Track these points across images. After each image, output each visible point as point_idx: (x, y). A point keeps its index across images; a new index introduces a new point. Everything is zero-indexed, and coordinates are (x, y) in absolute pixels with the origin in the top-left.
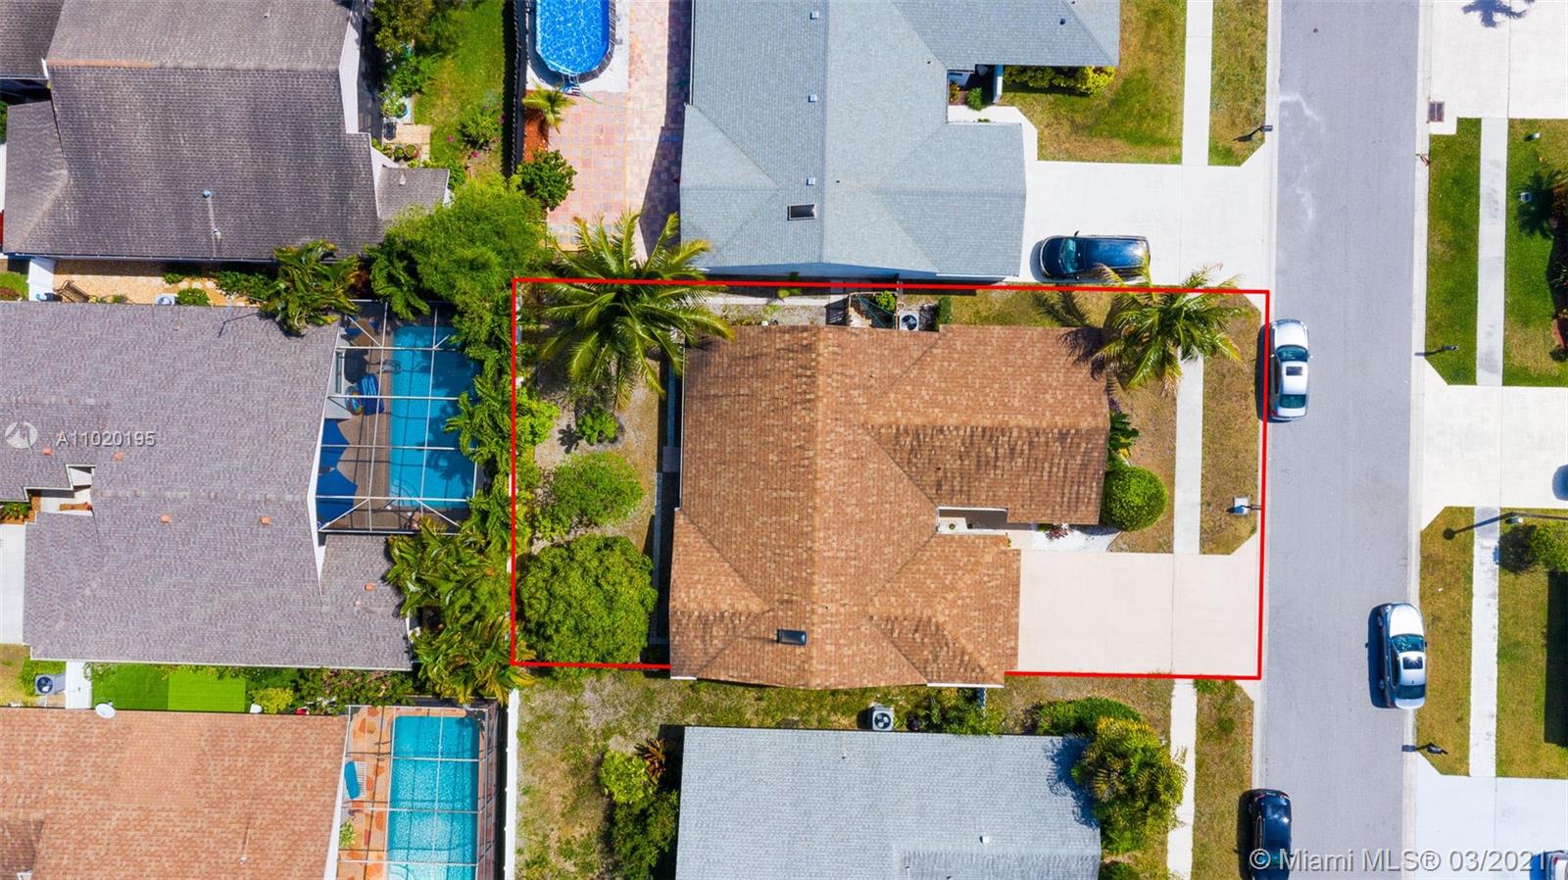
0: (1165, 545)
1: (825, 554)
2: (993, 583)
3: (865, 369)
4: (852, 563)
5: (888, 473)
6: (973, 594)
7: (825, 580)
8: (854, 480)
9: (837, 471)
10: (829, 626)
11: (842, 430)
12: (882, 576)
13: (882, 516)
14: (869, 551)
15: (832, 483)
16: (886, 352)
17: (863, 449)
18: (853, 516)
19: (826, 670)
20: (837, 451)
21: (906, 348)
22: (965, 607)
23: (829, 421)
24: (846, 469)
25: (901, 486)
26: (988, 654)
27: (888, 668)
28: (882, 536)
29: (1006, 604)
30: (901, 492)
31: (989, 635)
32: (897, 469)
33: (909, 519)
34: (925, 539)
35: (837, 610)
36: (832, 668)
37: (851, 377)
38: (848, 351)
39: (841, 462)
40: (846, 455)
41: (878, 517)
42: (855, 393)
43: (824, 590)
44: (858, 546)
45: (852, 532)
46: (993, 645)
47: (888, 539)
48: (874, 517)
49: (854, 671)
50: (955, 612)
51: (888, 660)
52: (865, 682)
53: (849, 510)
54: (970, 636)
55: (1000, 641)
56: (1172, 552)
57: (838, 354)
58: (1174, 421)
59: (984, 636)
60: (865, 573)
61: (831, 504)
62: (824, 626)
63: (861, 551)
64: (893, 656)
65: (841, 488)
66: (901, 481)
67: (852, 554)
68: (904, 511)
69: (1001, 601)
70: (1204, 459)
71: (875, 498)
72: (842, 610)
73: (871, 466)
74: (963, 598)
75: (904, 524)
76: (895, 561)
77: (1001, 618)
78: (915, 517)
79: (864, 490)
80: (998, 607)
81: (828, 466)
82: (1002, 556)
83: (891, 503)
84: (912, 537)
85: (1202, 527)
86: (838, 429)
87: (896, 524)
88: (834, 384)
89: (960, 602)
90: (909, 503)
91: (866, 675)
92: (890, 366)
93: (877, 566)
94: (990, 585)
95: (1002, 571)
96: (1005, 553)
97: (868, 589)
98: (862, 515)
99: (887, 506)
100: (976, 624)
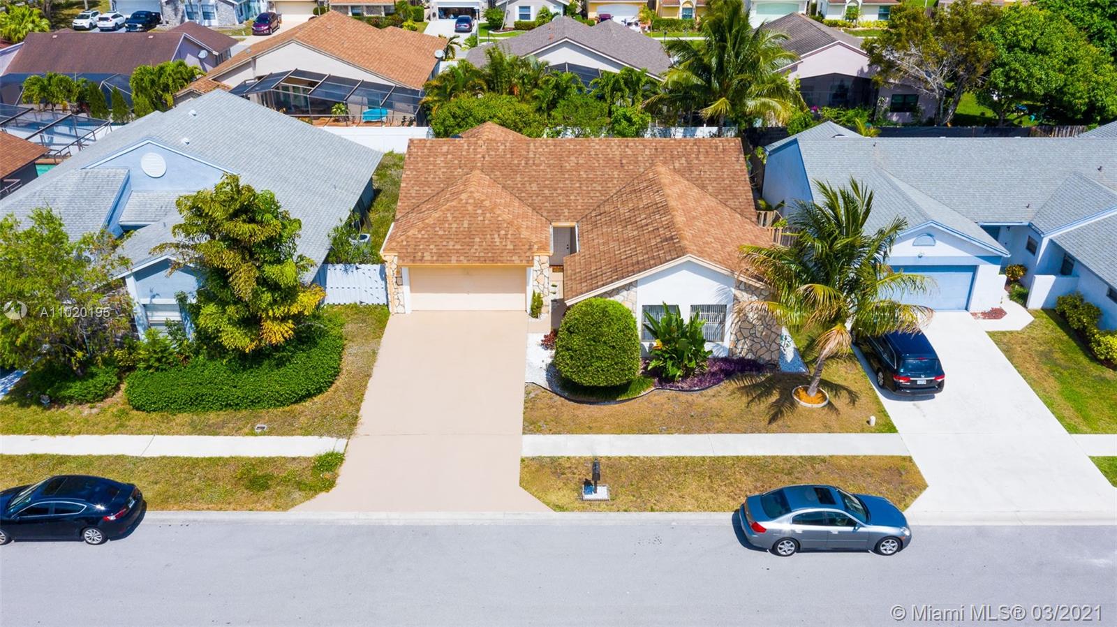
0: (532, 425)
1: (532, 144)
2: (497, 240)
3: (707, 167)
4: (523, 162)
5: (610, 185)
6: (487, 222)
7: (508, 144)
8: (601, 162)
9: (609, 150)
11: (647, 152)
12: (509, 182)
13: (567, 182)
14: (534, 173)
15: (597, 147)
17: (631, 167)
18: (567, 162)
19: (425, 146)
20: (627, 150)
21: (735, 196)
22: (474, 216)
23: (654, 144)
24: (611, 156)
25: (598, 194)
26: (420, 236)
27: (418, 188)
28: (547, 182)
29: (473, 251)
30: (592, 195)
31: (441, 237)
32: (615, 191)
33: (565, 201)
34: (545, 214)
35: (480, 153)
36: (426, 150)
37: (697, 158)
38: (722, 156)
39: (617, 153)
40: (623, 156)
41: (567, 179)
42: (683, 160)
43: (499, 144)
44: (539, 165)
45: (551, 162)
46: (428, 241)
47: (546, 186)
48: (567, 176)
49: (420, 165)
50: (470, 208)
51: (426, 188)
52: (408, 172)
53: (573, 158)
54: (443, 220)
55: (432, 247)
56: (524, 433)
57: (717, 149)
59: (441, 233)
60: (513, 170)
61: (578, 147)
62: (466, 145)
63: (534, 167)
64: (429, 191)
65: (593, 153)
66: (602, 195)
67: (531, 162)
68: (572, 198)
69: (476, 247)
71: (585, 176)
72: (479, 156)
73: (616, 173)
74: (483, 213)
75: (560, 198)
76: (523, 192)
77: (458, 247)
78: (567, 205)
79: (593, 169)
80: (471, 244)
81: (613, 144)
82: (527, 247)
83: (580, 187)
84: (547, 204)
85: (560, 458)
86: (647, 150)
87: (559, 191)
88: (688, 147)
89: (479, 211)
90: (581, 201)
91: (415, 173)
92: (715, 185)
93: (519, 179)
94: (496, 236)
95: (510, 247)
96: (530, 249)
97: (498, 173)
98: (568, 168)
99: (577, 185)
100: (455, 225)
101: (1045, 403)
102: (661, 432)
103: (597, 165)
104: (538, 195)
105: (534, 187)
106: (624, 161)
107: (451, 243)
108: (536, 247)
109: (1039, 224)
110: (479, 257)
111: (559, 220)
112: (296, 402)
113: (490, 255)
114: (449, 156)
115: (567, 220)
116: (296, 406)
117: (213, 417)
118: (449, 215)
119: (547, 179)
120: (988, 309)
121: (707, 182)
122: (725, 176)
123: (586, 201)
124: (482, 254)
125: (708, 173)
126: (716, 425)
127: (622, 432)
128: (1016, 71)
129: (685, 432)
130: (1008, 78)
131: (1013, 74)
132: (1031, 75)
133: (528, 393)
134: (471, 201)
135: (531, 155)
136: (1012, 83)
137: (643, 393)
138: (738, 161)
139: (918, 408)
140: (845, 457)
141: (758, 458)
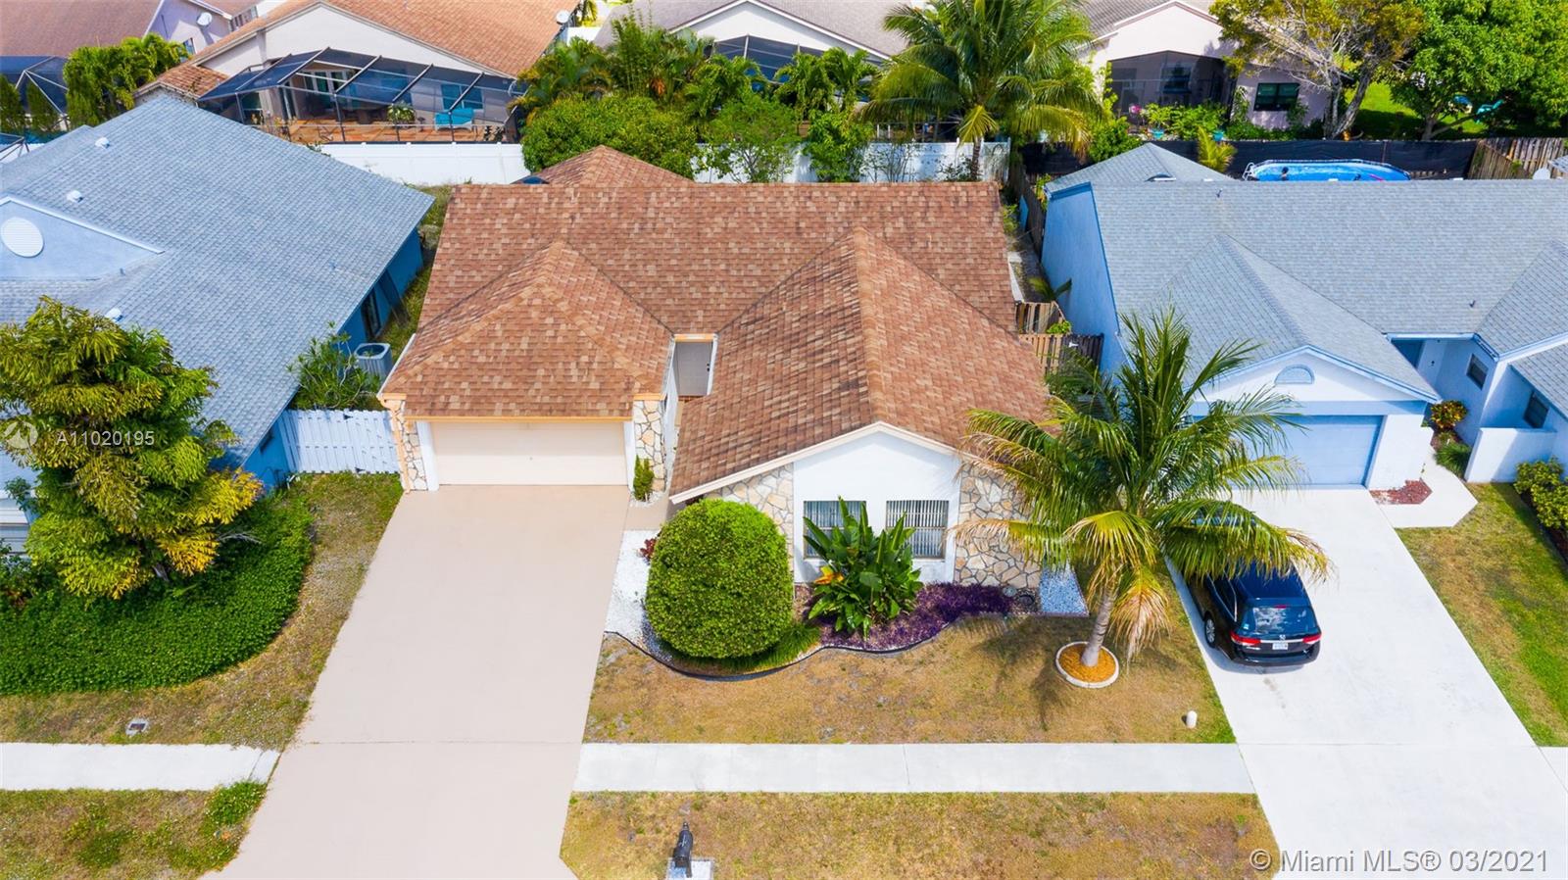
0: (602, 725)
1: (654, 195)
2: (574, 372)
3: (939, 234)
4: (637, 226)
5: (776, 267)
6: (560, 340)
7: (614, 195)
8: (765, 225)
9: (779, 204)
10: (545, 200)
11: (842, 209)
12: (610, 262)
13: (706, 261)
14: (653, 246)
15: (760, 199)
16: (970, 260)
17: (813, 235)
18: (708, 225)
19: (478, 198)
20: (809, 204)
21: (982, 286)
22: (539, 329)
23: (854, 194)
24: (781, 215)
25: (755, 284)
26: (446, 365)
27: (460, 273)
28: (674, 262)
29: (532, 392)
30: (745, 284)
31: (481, 367)
32: (783, 278)
33: (699, 296)
34: (665, 319)
35: (566, 210)
36: (479, 206)
37: (924, 219)
38: (965, 214)
39: (793, 209)
40: (802, 215)
41: (705, 256)
42: (900, 223)
43: (600, 195)
44: (662, 231)
45: (683, 225)
46: (459, 374)
47: (670, 269)
48: (706, 251)
49: (467, 231)
50: (534, 314)
51: (474, 273)
52: (447, 245)
53: (719, 219)
54: (487, 337)
55: (464, 385)
56: (585, 740)
57: (957, 202)
58: (904, 737)
59: (482, 359)
60: (618, 241)
61: (729, 199)
62: (546, 195)
63: (654, 236)
64: (478, 278)
65: (752, 209)
66: (762, 285)
67: (650, 226)
68: (712, 289)
69: (538, 385)
70: (816, 796)
71: (736, 251)
72: (566, 215)
73: (787, 245)
74: (556, 324)
75: (693, 290)
76: (632, 279)
77: (508, 385)
78: (702, 304)
79: (750, 238)
80: (528, 381)
81: (786, 194)
82: (623, 385)
83: (727, 271)
84: (669, 302)
85: (638, 795)
86: (842, 204)
87: (692, 278)
88: (910, 199)
89: (550, 321)
90: (726, 295)
91: (457, 245)
92: (949, 266)
93: (627, 256)
94: (573, 365)
95: (595, 385)
96: (628, 389)
97: (593, 246)
98: (709, 236)
99: (723, 267)
100: (506, 346)
101: (1496, 678)
102: (822, 739)
103: (757, 230)
104: (656, 285)
105: (652, 270)
106: (802, 225)
107: (497, 379)
108: (637, 385)
109: (1492, 339)
110: (541, 404)
111: (686, 330)
112: (204, 675)
113: (559, 400)
114: (517, 216)
115: (700, 330)
116: (207, 682)
117: (60, 704)
118: (498, 327)
119: (674, 256)
120: (1400, 484)
121: (938, 261)
122: (968, 251)
123: (734, 295)
124: (546, 399)
125: (940, 245)
126: (919, 726)
127: (755, 739)
128: (1457, 53)
129: (864, 740)
130: (1444, 64)
131: (1451, 58)
132: (1480, 60)
133: (605, 654)
134: (537, 302)
135: (651, 214)
136: (1449, 72)
137: (801, 656)
138: (990, 223)
139: (1273, 688)
140: (1139, 797)
141: (984, 798)
